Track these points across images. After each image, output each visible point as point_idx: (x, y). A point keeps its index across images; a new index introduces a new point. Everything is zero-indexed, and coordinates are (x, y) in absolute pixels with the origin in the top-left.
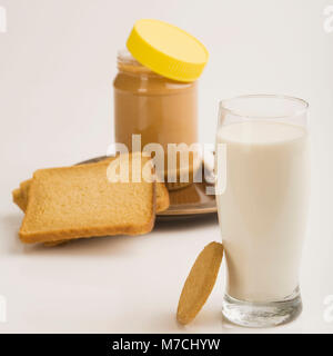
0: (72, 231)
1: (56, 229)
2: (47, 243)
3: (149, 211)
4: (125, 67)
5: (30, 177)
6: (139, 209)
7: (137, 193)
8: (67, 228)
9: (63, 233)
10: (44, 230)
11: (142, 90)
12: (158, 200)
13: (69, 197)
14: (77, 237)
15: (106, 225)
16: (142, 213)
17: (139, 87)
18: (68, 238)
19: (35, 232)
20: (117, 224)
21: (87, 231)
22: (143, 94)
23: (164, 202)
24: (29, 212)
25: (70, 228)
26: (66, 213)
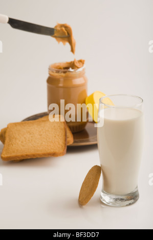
0: (27, 155)
1: (19, 154)
2: (14, 161)
3: (63, 145)
4: (52, 73)
5: (6, 126)
6: (59, 144)
7: (58, 136)
8: (24, 154)
9: (22, 156)
10: (13, 154)
11: (61, 85)
12: (68, 139)
13: (25, 138)
14: (29, 158)
15: (43, 152)
16: (61, 147)
17: (59, 84)
18: (24, 158)
19: (9, 155)
20: (49, 152)
21: (34, 155)
22: (61, 87)
23: (71, 140)
24: (6, 145)
25: (25, 154)
26: (23, 146)
